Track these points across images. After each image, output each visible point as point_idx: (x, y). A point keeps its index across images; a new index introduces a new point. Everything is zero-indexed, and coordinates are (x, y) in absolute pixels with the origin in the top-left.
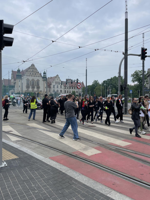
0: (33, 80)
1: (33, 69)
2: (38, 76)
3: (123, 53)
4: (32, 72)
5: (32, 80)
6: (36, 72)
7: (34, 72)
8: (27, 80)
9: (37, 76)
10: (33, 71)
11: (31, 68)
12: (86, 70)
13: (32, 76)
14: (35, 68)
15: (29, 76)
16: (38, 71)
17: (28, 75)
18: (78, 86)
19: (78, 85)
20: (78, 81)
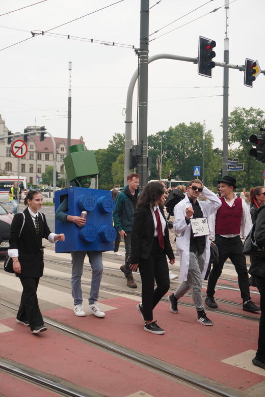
3: (136, 51)
12: (70, 99)
18: (15, 150)
19: (16, 147)
20: (45, 133)
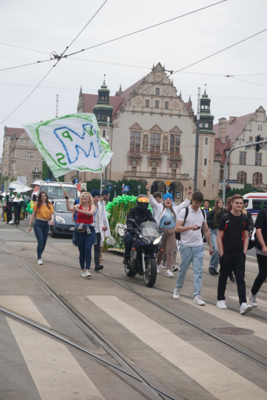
0: (156, 130)
1: (158, 83)
2: (177, 112)
4: (152, 96)
5: (151, 130)
6: (171, 98)
7: (163, 97)
8: (131, 128)
9: (174, 112)
10: (157, 95)
11: (150, 80)
13: (152, 113)
14: (165, 82)
15: (143, 113)
16: (178, 94)
17: (136, 109)
